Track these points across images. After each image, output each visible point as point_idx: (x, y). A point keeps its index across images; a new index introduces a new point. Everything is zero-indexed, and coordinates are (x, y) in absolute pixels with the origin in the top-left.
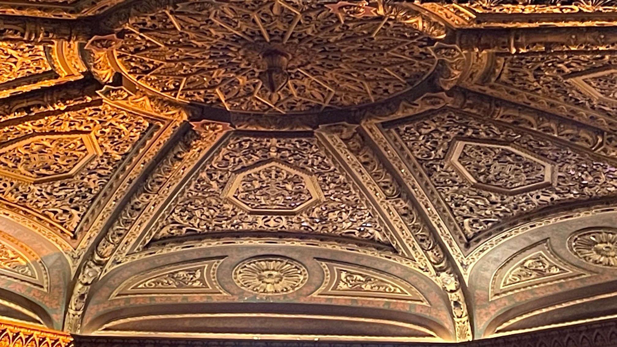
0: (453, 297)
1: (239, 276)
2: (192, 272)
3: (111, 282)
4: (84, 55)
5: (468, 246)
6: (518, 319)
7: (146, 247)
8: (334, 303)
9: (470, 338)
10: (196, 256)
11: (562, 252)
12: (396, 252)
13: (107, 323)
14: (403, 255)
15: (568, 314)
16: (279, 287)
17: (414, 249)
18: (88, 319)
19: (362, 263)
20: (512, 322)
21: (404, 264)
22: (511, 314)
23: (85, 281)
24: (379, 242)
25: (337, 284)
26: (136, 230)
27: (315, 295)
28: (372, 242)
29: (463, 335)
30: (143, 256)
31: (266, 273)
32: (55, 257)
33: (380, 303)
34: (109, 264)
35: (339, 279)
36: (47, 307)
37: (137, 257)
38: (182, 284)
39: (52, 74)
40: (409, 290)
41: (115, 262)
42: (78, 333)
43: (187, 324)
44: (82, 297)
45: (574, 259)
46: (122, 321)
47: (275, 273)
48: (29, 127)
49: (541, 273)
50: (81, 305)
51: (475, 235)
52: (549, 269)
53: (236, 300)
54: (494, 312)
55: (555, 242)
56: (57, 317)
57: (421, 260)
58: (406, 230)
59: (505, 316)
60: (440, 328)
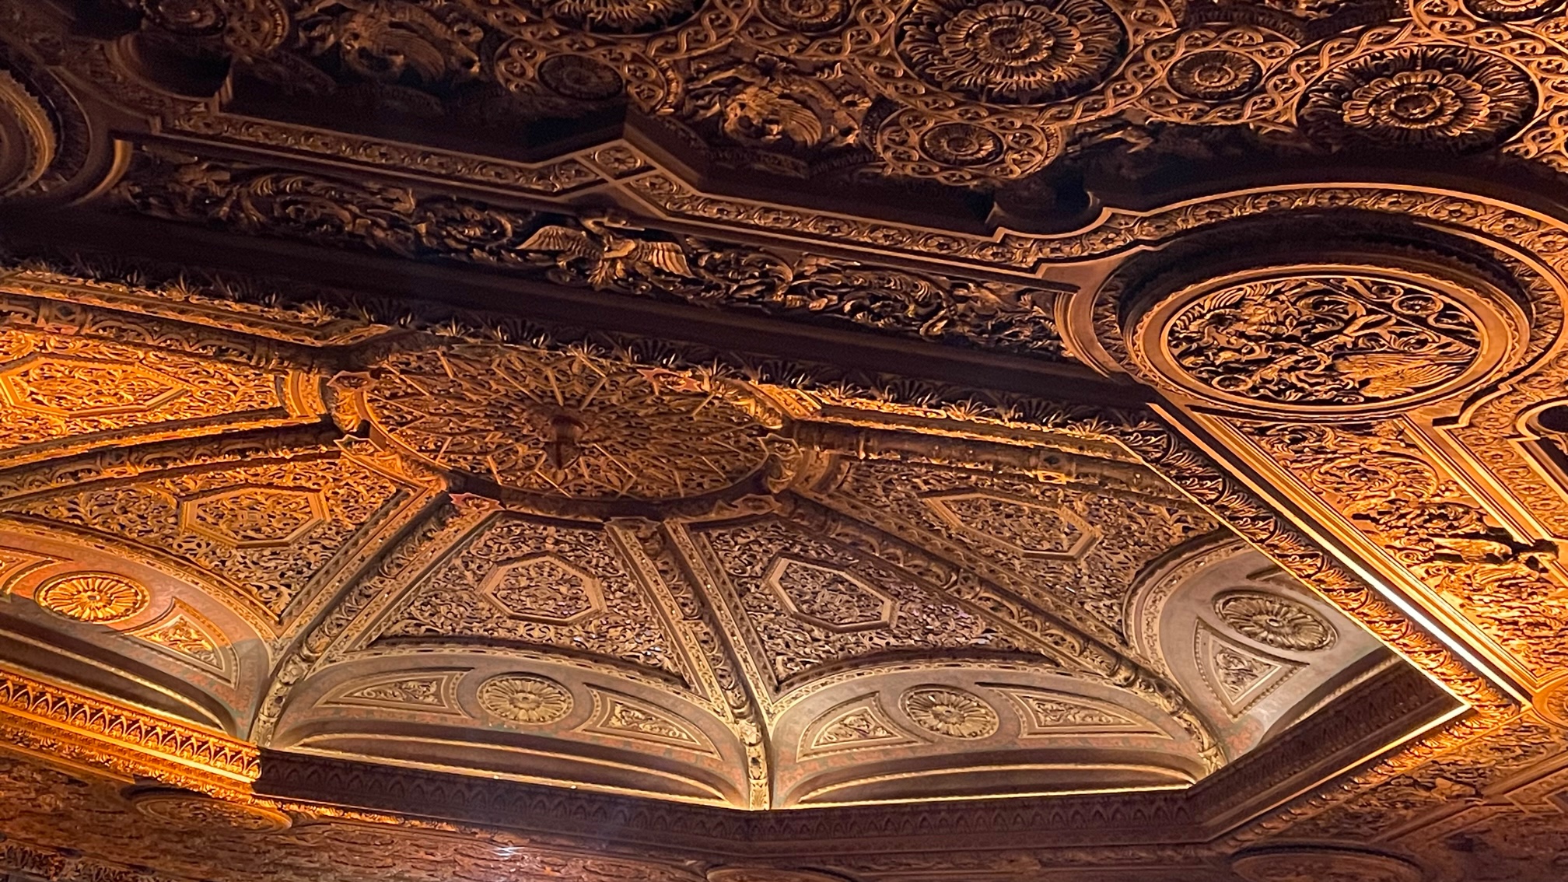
0: (752, 752)
1: (486, 696)
2: (426, 684)
3: (319, 684)
4: (325, 392)
5: (777, 690)
6: (829, 789)
7: (371, 645)
8: (602, 743)
9: (767, 807)
10: (434, 664)
11: (892, 710)
12: (687, 687)
13: (308, 736)
14: (696, 693)
15: (890, 789)
16: (534, 715)
17: (710, 685)
18: (282, 730)
19: (643, 696)
20: (821, 791)
21: (696, 703)
22: (821, 781)
23: (286, 679)
24: (668, 672)
25: (609, 719)
26: (362, 622)
27: (579, 730)
28: (658, 671)
29: (758, 800)
30: (366, 656)
31: (521, 695)
32: (250, 645)
33: (658, 750)
34: (320, 661)
35: (612, 713)
36: (231, 708)
37: (357, 657)
38: (411, 697)
39: (280, 412)
40: (698, 737)
41: (329, 660)
42: (268, 745)
43: (410, 750)
44: (279, 699)
45: (906, 721)
46: (326, 736)
47: (532, 697)
48: (242, 474)
49: (864, 735)
50: (276, 710)
51: (788, 677)
52: (875, 729)
53: (477, 725)
54: (801, 776)
55: (885, 698)
56: (242, 723)
57: (718, 701)
58: (704, 661)
59: (813, 783)
60: (730, 789)
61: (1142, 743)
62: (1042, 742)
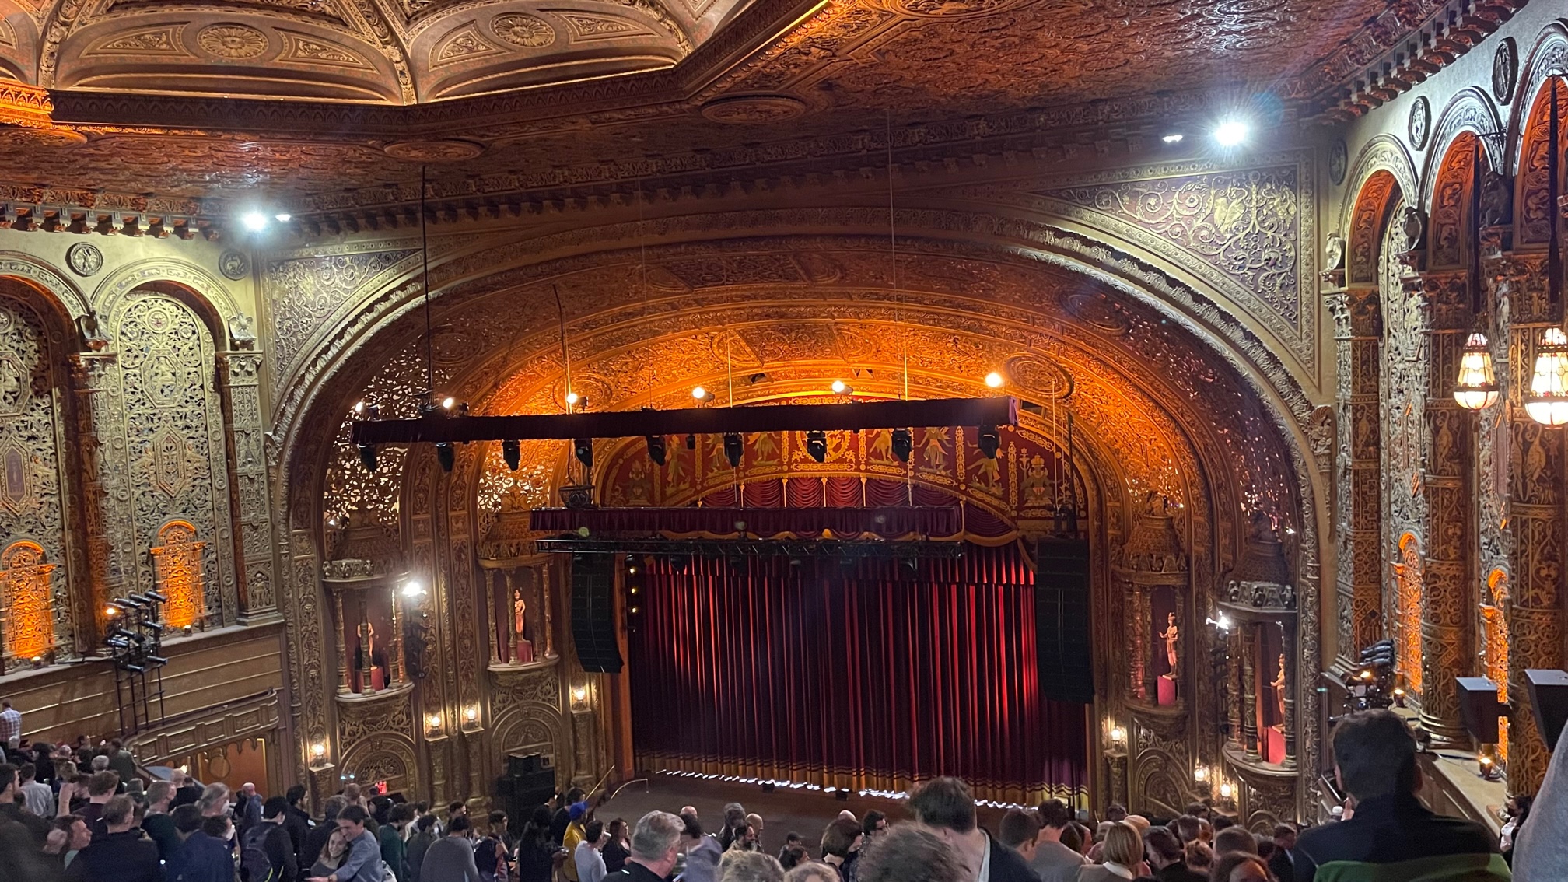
0: (399, 67)
1: (204, 41)
2: (159, 35)
3: (79, 41)
5: (408, 23)
6: (454, 87)
7: (109, 10)
8: (294, 68)
9: (415, 102)
10: (159, 21)
11: (484, 31)
12: (346, 25)
13: (81, 79)
14: (353, 29)
15: (493, 85)
16: (242, 52)
17: (362, 23)
18: (61, 76)
19: (317, 34)
20: (449, 89)
21: (354, 36)
22: (447, 83)
23: (53, 40)
24: (330, 16)
25: (296, 52)
27: (277, 60)
28: (322, 15)
29: (409, 99)
30: (108, 18)
31: (229, 39)
32: (21, 17)
33: (335, 70)
34: (75, 24)
35: (297, 48)
36: (18, 63)
37: (102, 19)
38: (149, 45)
40: (361, 59)
41: (81, 23)
42: (53, 87)
43: (159, 82)
44: (52, 54)
45: (497, 39)
46: (95, 78)
47: (237, 40)
49: (471, 50)
50: (51, 62)
51: (414, 14)
52: (477, 45)
53: (203, 62)
54: (434, 81)
55: (480, 24)
56: (30, 73)
57: (369, 34)
58: (354, 7)
59: (443, 85)
60: (388, 93)
61: (644, 41)
62: (583, 46)
